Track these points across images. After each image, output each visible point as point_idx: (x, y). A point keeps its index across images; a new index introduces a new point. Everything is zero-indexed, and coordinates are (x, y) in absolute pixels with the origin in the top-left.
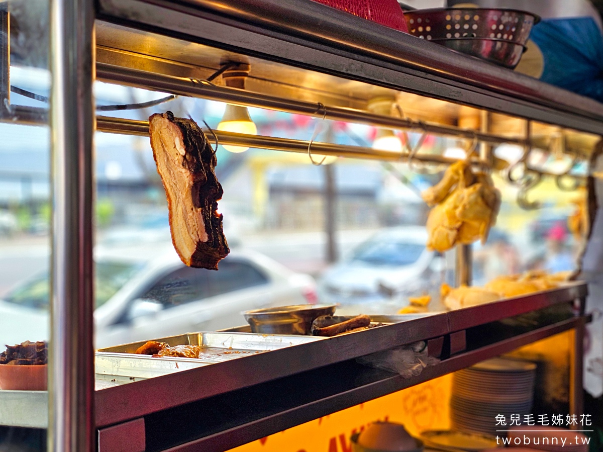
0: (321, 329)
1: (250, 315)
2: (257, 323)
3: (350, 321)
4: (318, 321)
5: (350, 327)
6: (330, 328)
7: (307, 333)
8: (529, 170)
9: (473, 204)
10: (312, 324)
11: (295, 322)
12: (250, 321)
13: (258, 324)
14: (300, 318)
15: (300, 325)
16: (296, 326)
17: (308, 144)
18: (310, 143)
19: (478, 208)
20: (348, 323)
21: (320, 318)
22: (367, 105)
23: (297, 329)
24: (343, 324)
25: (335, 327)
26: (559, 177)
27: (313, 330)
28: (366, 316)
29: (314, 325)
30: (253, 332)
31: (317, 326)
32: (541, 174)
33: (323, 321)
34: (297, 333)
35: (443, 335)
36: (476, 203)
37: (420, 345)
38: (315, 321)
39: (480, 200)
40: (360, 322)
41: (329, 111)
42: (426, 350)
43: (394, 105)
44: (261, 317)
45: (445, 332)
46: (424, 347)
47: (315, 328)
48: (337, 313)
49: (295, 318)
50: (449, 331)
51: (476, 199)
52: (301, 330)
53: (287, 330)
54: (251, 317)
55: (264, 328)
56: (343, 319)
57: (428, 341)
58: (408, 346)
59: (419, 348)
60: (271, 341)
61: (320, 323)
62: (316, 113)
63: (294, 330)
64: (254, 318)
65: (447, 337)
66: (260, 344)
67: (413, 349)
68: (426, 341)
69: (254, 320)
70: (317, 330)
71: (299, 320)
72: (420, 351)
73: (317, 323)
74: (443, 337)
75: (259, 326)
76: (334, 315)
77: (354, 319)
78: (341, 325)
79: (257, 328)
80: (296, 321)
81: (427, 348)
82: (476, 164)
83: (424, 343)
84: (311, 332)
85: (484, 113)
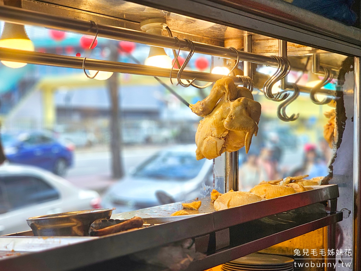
0: (98, 230)
1: (32, 220)
2: (38, 227)
3: (124, 222)
4: (95, 224)
5: (123, 228)
6: (107, 229)
7: (85, 235)
8: (286, 86)
9: (238, 115)
10: (90, 227)
11: (74, 226)
12: (32, 226)
13: (39, 229)
14: (78, 222)
15: (79, 228)
16: (75, 229)
17: (82, 60)
18: (84, 59)
19: (243, 119)
20: (122, 225)
21: (97, 222)
22: (140, 26)
23: (76, 232)
24: (118, 226)
25: (110, 228)
26: (313, 93)
27: (90, 231)
28: (139, 218)
29: (92, 228)
30: (35, 236)
31: (95, 228)
32: (297, 89)
33: (99, 224)
34: (76, 235)
35: (209, 233)
36: (241, 114)
37: (188, 242)
38: (93, 224)
39: (244, 111)
40: (134, 223)
41: (102, 29)
42: (194, 246)
43: (164, 26)
44: (42, 221)
45: (210, 230)
46: (191, 244)
47: (92, 230)
48: (113, 217)
49: (74, 222)
50: (214, 229)
51: (241, 110)
52: (79, 232)
53: (66, 232)
54: (33, 222)
55: (45, 231)
56: (118, 221)
57: (196, 238)
58: (178, 244)
59: (187, 245)
60: (51, 243)
61: (97, 226)
62: (89, 31)
63: (73, 233)
64: (35, 223)
65: (213, 235)
66: (41, 245)
67: (182, 246)
68: (193, 238)
69: (36, 225)
70: (94, 232)
71: (78, 223)
72: (189, 248)
73: (94, 226)
74: (209, 235)
75: (41, 230)
76: (111, 218)
77: (129, 221)
78: (116, 227)
79: (38, 232)
80: (74, 224)
81: (194, 244)
82: (240, 80)
83: (192, 241)
84: (89, 234)
85: (246, 34)
